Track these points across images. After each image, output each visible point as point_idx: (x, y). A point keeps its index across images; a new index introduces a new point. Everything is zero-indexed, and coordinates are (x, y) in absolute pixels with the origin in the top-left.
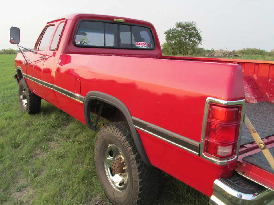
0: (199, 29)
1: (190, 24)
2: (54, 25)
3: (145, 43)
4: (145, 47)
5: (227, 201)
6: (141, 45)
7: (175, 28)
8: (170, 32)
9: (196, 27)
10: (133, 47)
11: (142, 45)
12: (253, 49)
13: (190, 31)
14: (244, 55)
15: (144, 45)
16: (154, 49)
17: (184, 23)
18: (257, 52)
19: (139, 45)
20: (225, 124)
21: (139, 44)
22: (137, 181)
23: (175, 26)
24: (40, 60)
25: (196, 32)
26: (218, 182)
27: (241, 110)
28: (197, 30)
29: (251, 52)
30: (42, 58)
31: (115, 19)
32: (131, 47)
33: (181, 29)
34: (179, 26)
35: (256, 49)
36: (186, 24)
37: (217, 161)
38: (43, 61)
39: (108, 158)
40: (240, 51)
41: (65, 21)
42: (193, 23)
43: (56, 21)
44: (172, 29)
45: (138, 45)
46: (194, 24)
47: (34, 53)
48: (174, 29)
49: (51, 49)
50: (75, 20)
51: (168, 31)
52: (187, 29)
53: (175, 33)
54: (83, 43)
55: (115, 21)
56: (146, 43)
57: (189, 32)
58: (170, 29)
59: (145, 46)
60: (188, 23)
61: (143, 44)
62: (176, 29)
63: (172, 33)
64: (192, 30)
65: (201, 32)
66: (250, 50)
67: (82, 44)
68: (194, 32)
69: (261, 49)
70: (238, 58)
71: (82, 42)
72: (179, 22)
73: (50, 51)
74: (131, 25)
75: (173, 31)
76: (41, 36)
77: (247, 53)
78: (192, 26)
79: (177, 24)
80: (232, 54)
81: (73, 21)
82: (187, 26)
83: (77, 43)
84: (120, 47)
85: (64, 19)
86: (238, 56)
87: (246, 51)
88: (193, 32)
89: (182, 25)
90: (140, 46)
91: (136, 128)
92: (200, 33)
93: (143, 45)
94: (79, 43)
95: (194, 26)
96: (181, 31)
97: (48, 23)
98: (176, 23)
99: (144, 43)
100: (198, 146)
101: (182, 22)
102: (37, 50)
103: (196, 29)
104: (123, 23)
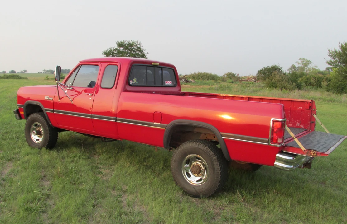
0: (145, 49)
1: (133, 43)
5: (283, 162)
7: (116, 47)
8: (110, 52)
9: (141, 47)
12: (204, 73)
13: (134, 51)
14: (195, 80)
16: (176, 86)
17: (126, 42)
18: (209, 77)
22: (218, 172)
23: (116, 45)
25: (141, 53)
26: (278, 155)
27: (285, 123)
28: (143, 51)
29: (202, 77)
31: (153, 63)
33: (123, 50)
34: (121, 45)
35: (207, 74)
36: (130, 43)
37: (278, 145)
39: (185, 166)
40: (191, 75)
42: (137, 42)
44: (112, 49)
46: (138, 44)
48: (115, 49)
51: (108, 51)
52: (130, 49)
53: (116, 54)
54: (134, 83)
57: (133, 53)
58: (111, 49)
59: (171, 84)
60: (132, 42)
62: (117, 49)
63: (112, 54)
64: (137, 50)
65: (148, 53)
66: (201, 74)
68: (140, 53)
69: (213, 74)
70: (190, 83)
72: (121, 40)
74: (162, 68)
75: (114, 51)
77: (198, 78)
78: (137, 45)
79: (119, 42)
80: (183, 79)
82: (131, 45)
83: (131, 83)
84: (156, 86)
86: (190, 82)
87: (197, 76)
88: (138, 53)
89: (124, 44)
91: (223, 139)
92: (147, 55)
94: (132, 83)
95: (139, 46)
96: (123, 51)
98: (117, 42)
100: (268, 141)
101: (124, 41)
103: (142, 49)
104: (157, 66)
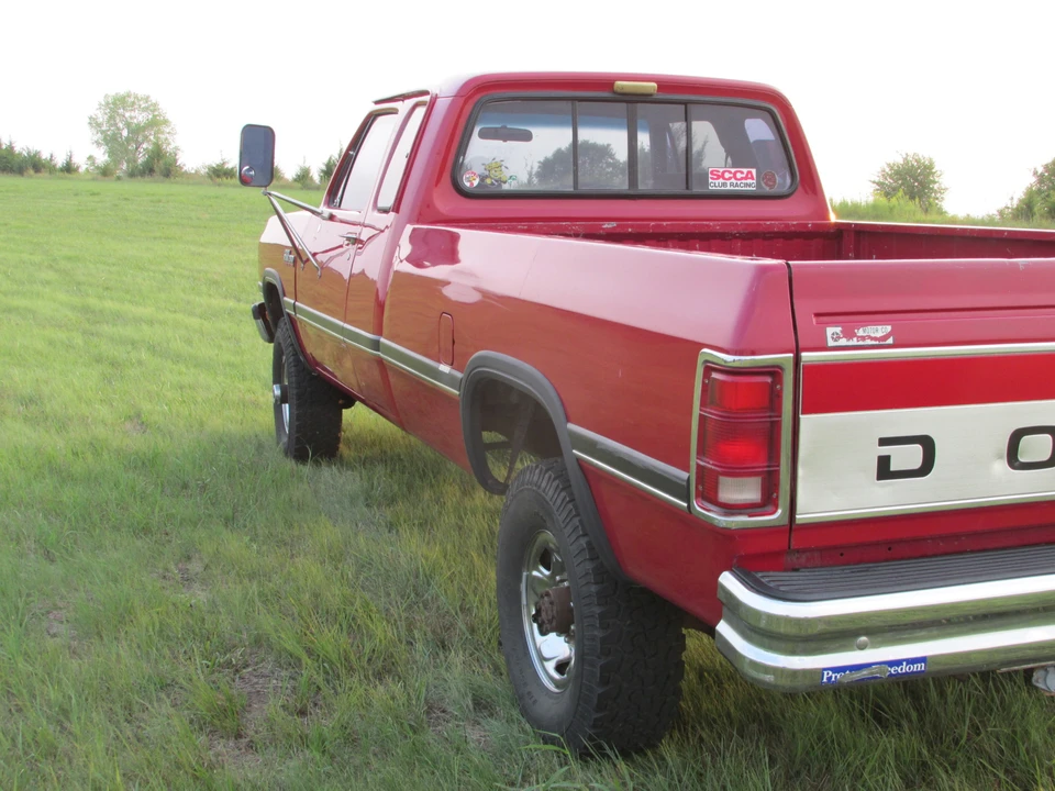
2: (394, 112)
3: (750, 172)
4: (746, 185)
6: (730, 178)
10: (696, 190)
11: (736, 179)
15: (746, 178)
16: (792, 194)
19: (721, 181)
20: (729, 418)
21: (722, 176)
24: (341, 246)
26: (728, 580)
27: (781, 384)
30: (348, 239)
31: (618, 84)
32: (687, 188)
37: (719, 521)
38: (353, 248)
41: (427, 98)
43: (403, 97)
45: (717, 182)
47: (324, 219)
49: (380, 205)
50: (462, 100)
54: (488, 181)
55: (619, 90)
56: (754, 171)
59: (749, 181)
61: (739, 175)
67: (486, 186)
71: (487, 177)
73: (376, 214)
74: (685, 103)
76: (351, 153)
81: (453, 101)
83: (468, 184)
84: (640, 193)
85: (425, 93)
90: (724, 184)
91: (579, 460)
93: (742, 179)
94: (476, 183)
97: (377, 103)
99: (745, 170)
100: (685, 483)
102: (335, 207)
104: (649, 95)
